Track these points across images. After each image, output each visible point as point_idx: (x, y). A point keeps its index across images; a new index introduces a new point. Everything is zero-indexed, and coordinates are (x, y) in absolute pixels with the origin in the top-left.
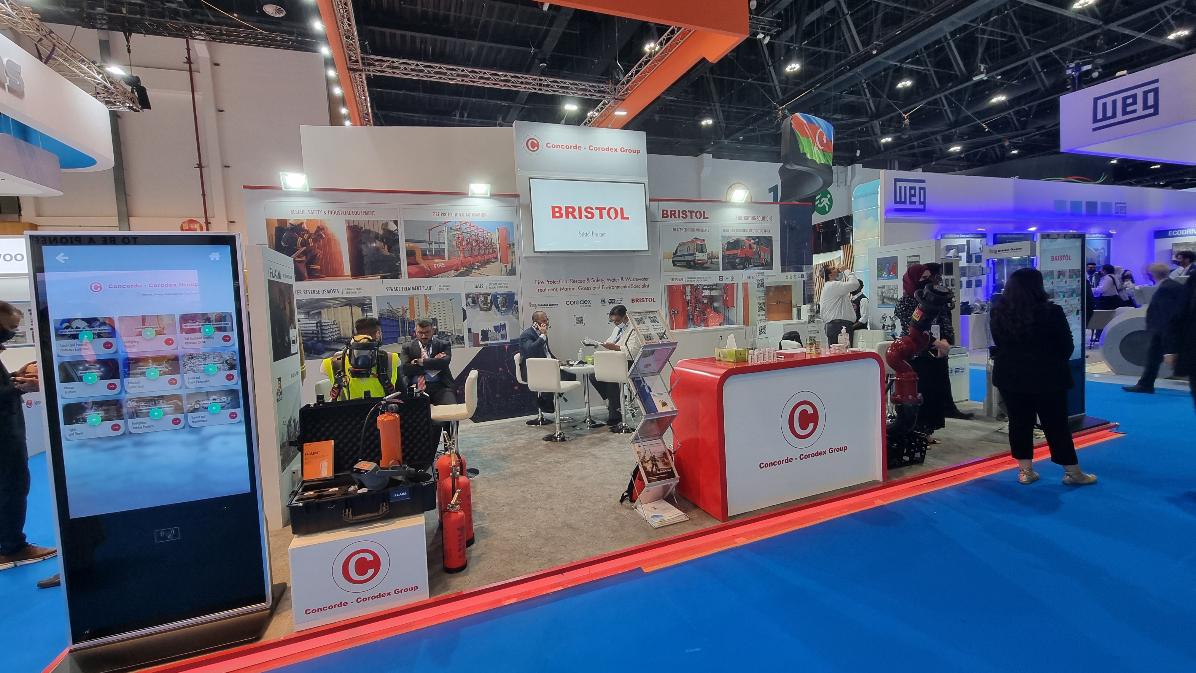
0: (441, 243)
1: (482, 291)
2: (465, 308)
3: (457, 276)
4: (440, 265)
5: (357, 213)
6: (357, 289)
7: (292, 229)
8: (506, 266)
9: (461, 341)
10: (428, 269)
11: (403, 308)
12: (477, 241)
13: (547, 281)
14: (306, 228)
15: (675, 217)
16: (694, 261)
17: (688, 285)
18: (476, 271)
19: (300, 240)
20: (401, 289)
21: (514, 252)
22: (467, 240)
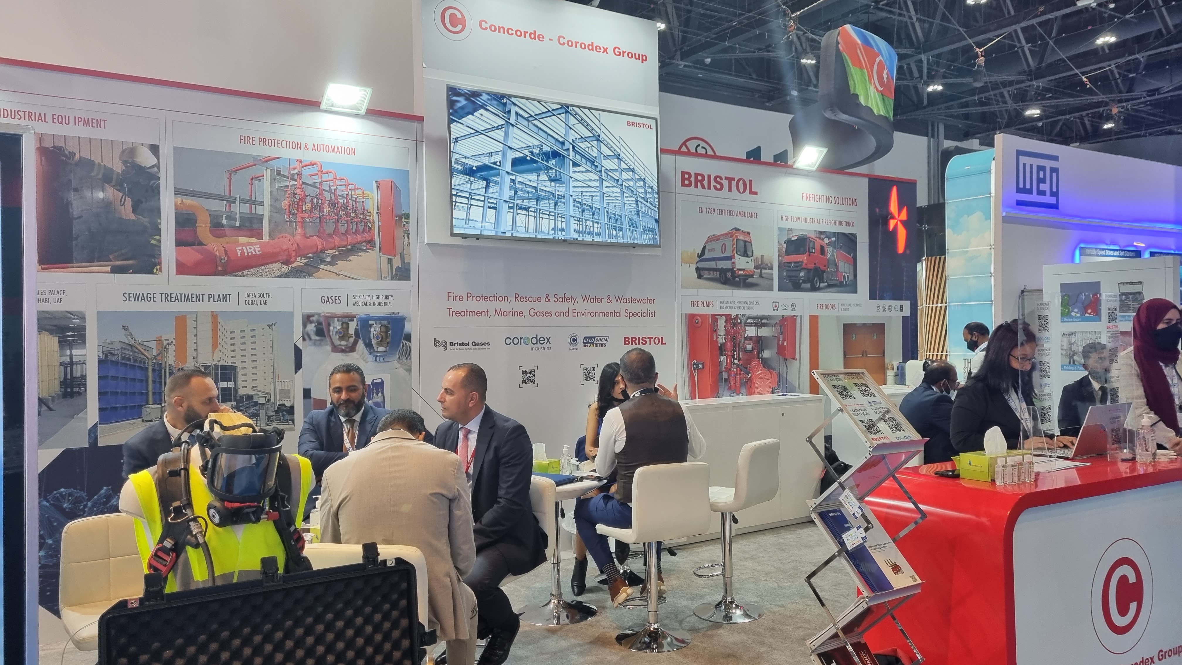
0: (255, 203)
1: (338, 309)
2: (300, 344)
3: (286, 275)
4: (249, 250)
5: (62, 120)
6: (52, 292)
8: (390, 261)
9: (288, 417)
10: (223, 257)
11: (159, 340)
12: (334, 205)
13: (469, 295)
15: (703, 187)
17: (721, 315)
18: (328, 267)
20: (158, 296)
21: (407, 233)
22: (312, 201)
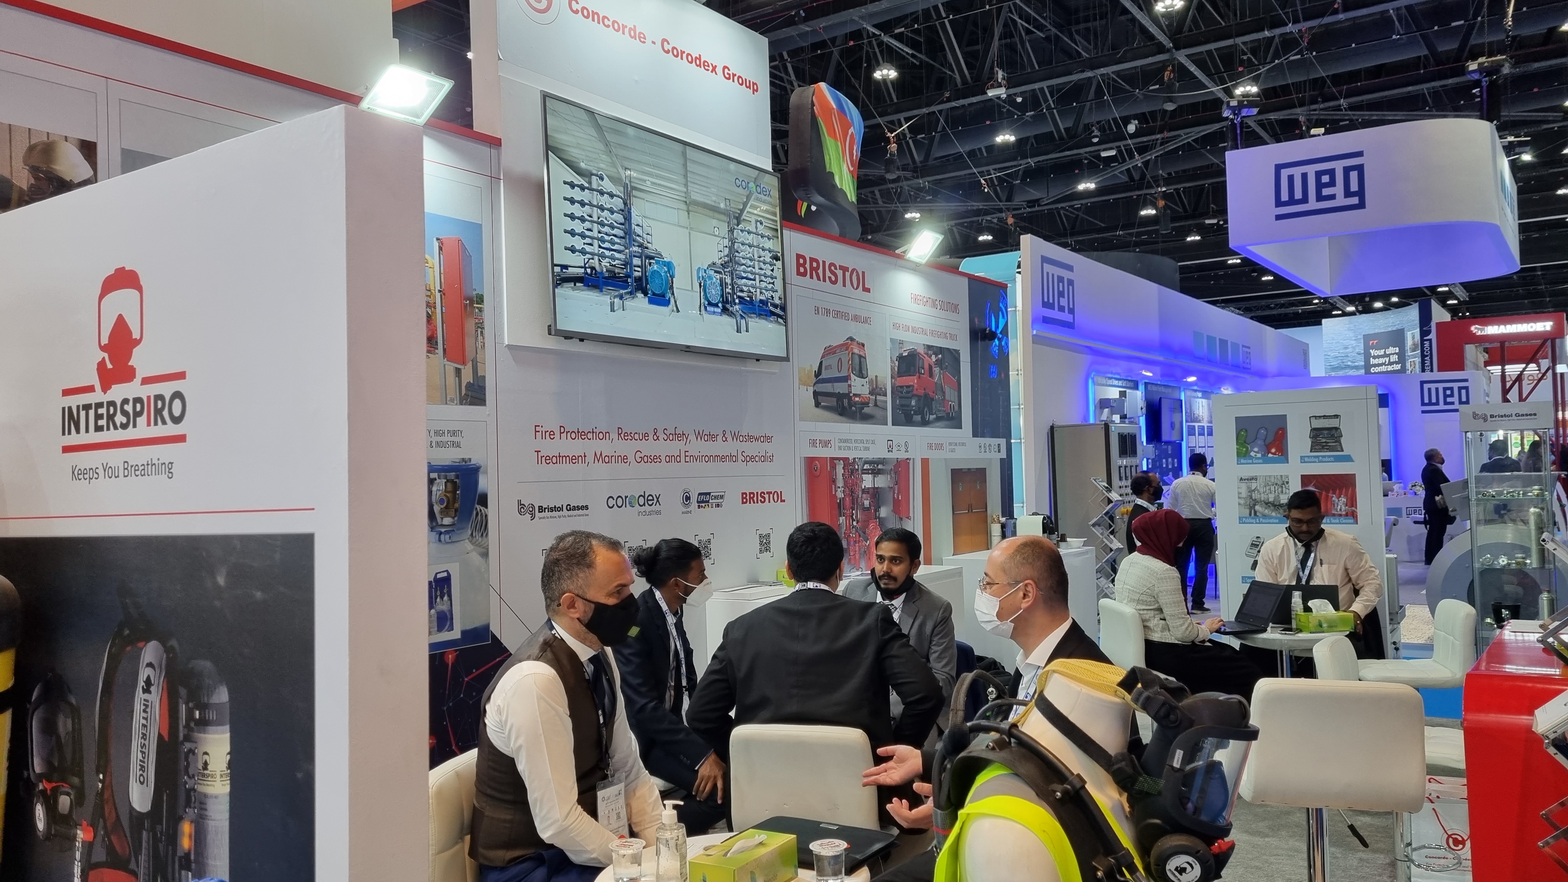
8: (458, 372)
13: (563, 430)
15: (818, 278)
16: (847, 396)
17: (839, 459)
21: (480, 326)
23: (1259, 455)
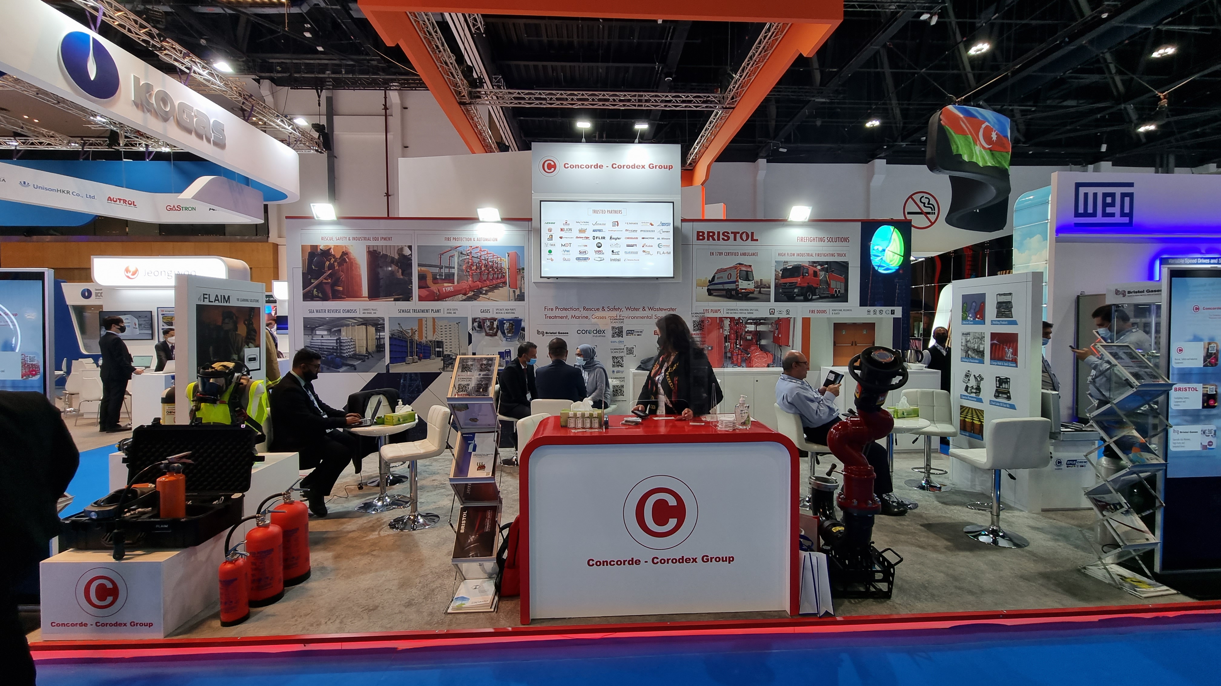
0: (451, 268)
1: (488, 316)
2: (471, 332)
3: (464, 300)
4: (449, 289)
6: (373, 310)
7: (322, 253)
8: (514, 292)
10: (438, 293)
11: (412, 329)
12: (487, 266)
13: (557, 308)
14: (333, 253)
15: (714, 239)
16: (736, 290)
17: (727, 318)
18: (484, 296)
19: (327, 263)
20: (411, 311)
21: (523, 277)
22: (476, 265)
23: (972, 319)
